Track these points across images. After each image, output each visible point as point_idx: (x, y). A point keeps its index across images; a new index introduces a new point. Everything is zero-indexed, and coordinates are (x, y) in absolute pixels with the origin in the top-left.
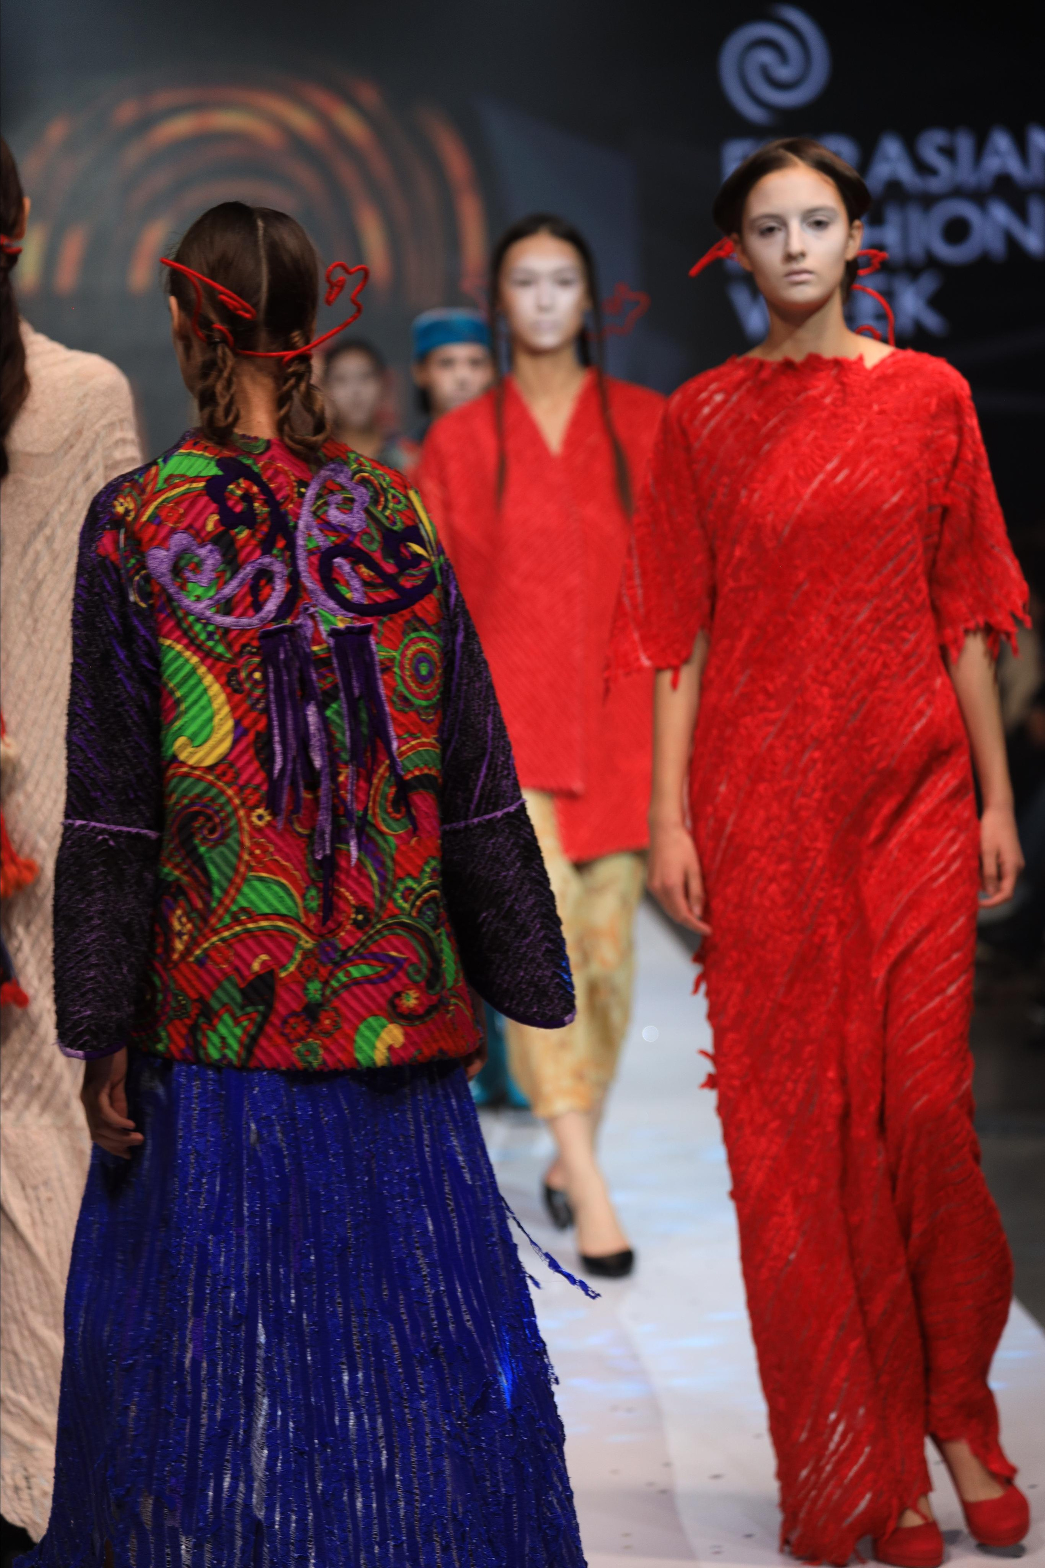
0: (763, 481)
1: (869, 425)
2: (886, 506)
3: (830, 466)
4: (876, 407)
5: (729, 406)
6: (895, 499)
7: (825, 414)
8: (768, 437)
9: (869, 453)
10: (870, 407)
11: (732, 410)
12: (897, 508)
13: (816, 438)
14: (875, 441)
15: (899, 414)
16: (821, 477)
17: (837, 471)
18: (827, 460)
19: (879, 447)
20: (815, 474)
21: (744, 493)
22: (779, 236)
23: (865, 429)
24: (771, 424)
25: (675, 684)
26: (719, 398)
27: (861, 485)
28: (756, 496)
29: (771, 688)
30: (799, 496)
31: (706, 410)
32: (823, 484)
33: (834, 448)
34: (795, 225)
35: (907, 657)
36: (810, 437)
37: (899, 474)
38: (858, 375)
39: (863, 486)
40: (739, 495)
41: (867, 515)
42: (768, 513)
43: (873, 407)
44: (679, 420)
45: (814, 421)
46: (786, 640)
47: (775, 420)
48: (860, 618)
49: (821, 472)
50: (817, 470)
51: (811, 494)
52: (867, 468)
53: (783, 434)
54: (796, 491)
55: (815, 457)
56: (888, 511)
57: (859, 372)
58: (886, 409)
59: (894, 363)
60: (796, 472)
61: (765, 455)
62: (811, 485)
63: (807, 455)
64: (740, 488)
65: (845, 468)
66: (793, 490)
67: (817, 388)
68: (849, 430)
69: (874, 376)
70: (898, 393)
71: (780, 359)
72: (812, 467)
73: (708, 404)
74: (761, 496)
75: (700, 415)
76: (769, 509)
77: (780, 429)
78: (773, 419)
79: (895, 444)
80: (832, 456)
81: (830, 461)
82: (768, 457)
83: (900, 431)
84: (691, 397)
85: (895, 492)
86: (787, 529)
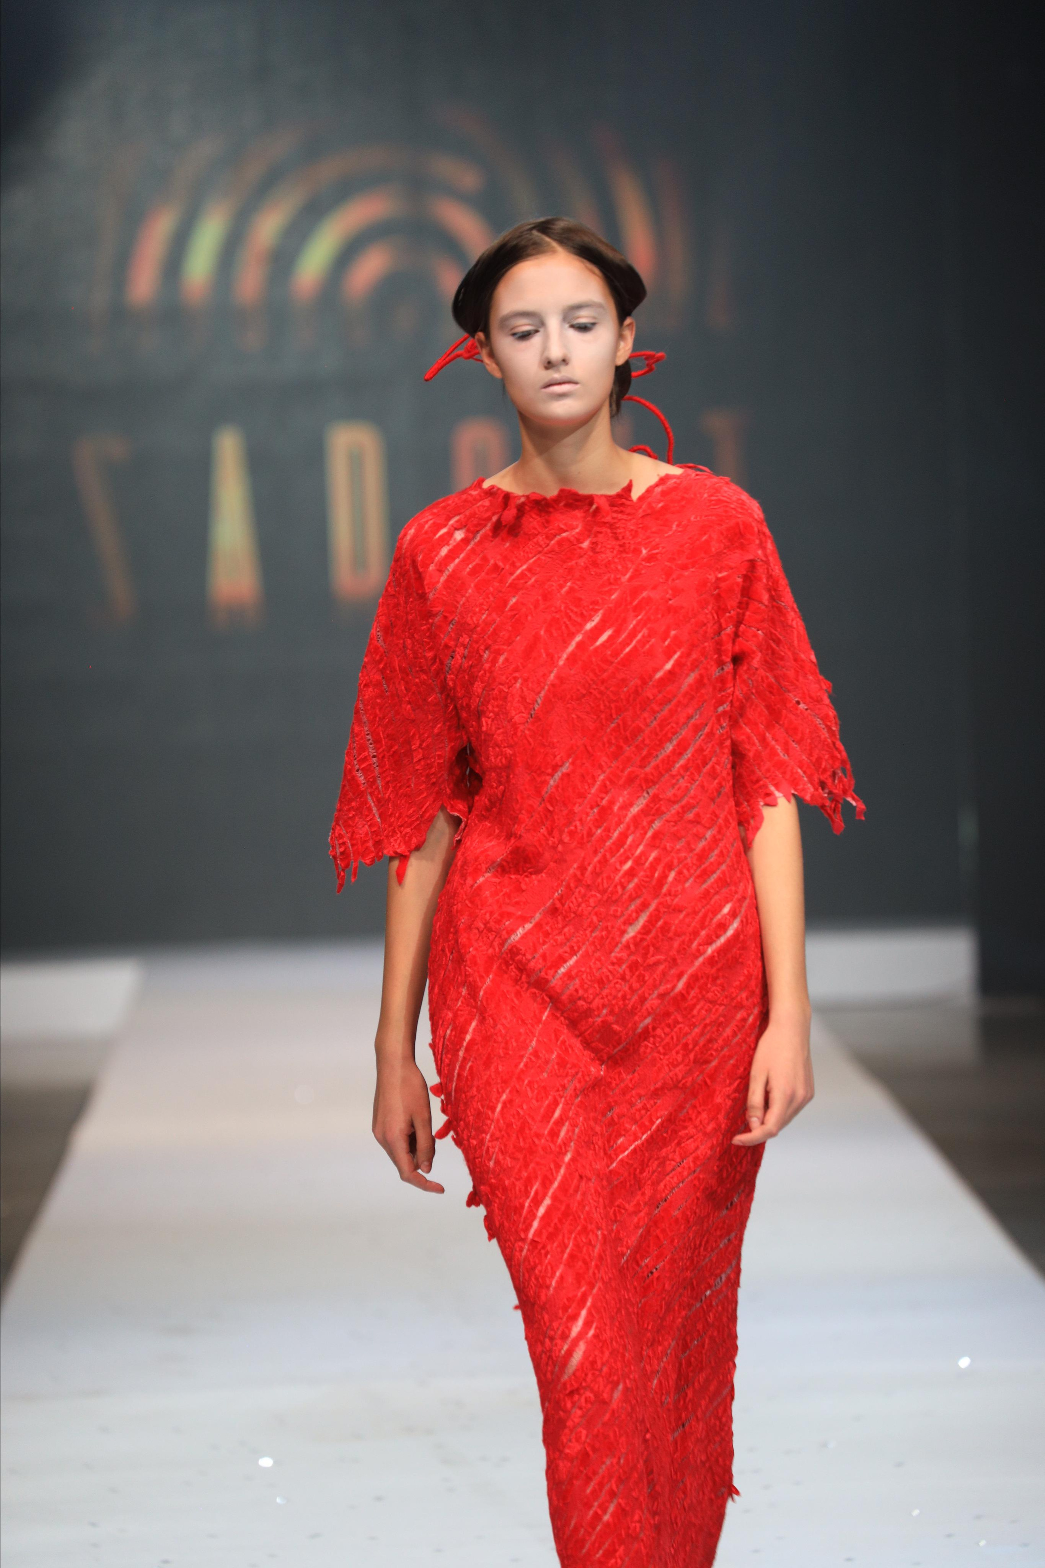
0: (509, 642)
1: (636, 575)
2: (659, 675)
3: (589, 626)
4: (644, 552)
5: (470, 546)
6: (669, 666)
7: (582, 562)
8: (515, 588)
9: (637, 609)
10: (637, 551)
11: (473, 550)
12: (671, 677)
13: (571, 590)
14: (644, 594)
15: (671, 560)
16: (578, 638)
17: (598, 631)
18: (587, 619)
19: (648, 600)
20: (572, 635)
21: (486, 655)
22: (536, 340)
23: (631, 579)
24: (519, 572)
25: (402, 875)
26: (459, 535)
27: (628, 650)
28: (501, 659)
30: (552, 659)
31: (444, 551)
32: (580, 645)
33: (595, 603)
34: (554, 323)
36: (565, 589)
37: (673, 633)
38: (622, 512)
39: (630, 651)
40: (481, 656)
41: (637, 687)
42: (516, 679)
43: (641, 552)
44: (414, 562)
45: (570, 570)
46: (543, 830)
47: (524, 567)
48: (635, 810)
49: (578, 632)
50: (573, 629)
51: (567, 659)
52: (635, 627)
53: (533, 586)
54: (548, 654)
55: (571, 614)
56: (661, 679)
57: (622, 508)
58: (657, 554)
59: (664, 493)
60: (547, 631)
61: (512, 609)
62: (566, 647)
63: (561, 611)
64: (482, 647)
65: (609, 628)
66: (544, 655)
67: (573, 529)
68: (612, 580)
69: (641, 513)
70: (670, 533)
71: (527, 493)
72: (567, 626)
73: (448, 544)
74: (506, 660)
75: (436, 556)
76: (517, 674)
77: (530, 579)
78: (521, 566)
79: (668, 596)
80: (593, 613)
81: (590, 619)
82: (515, 612)
83: (673, 580)
84: (426, 533)
85: (669, 657)
86: (539, 701)
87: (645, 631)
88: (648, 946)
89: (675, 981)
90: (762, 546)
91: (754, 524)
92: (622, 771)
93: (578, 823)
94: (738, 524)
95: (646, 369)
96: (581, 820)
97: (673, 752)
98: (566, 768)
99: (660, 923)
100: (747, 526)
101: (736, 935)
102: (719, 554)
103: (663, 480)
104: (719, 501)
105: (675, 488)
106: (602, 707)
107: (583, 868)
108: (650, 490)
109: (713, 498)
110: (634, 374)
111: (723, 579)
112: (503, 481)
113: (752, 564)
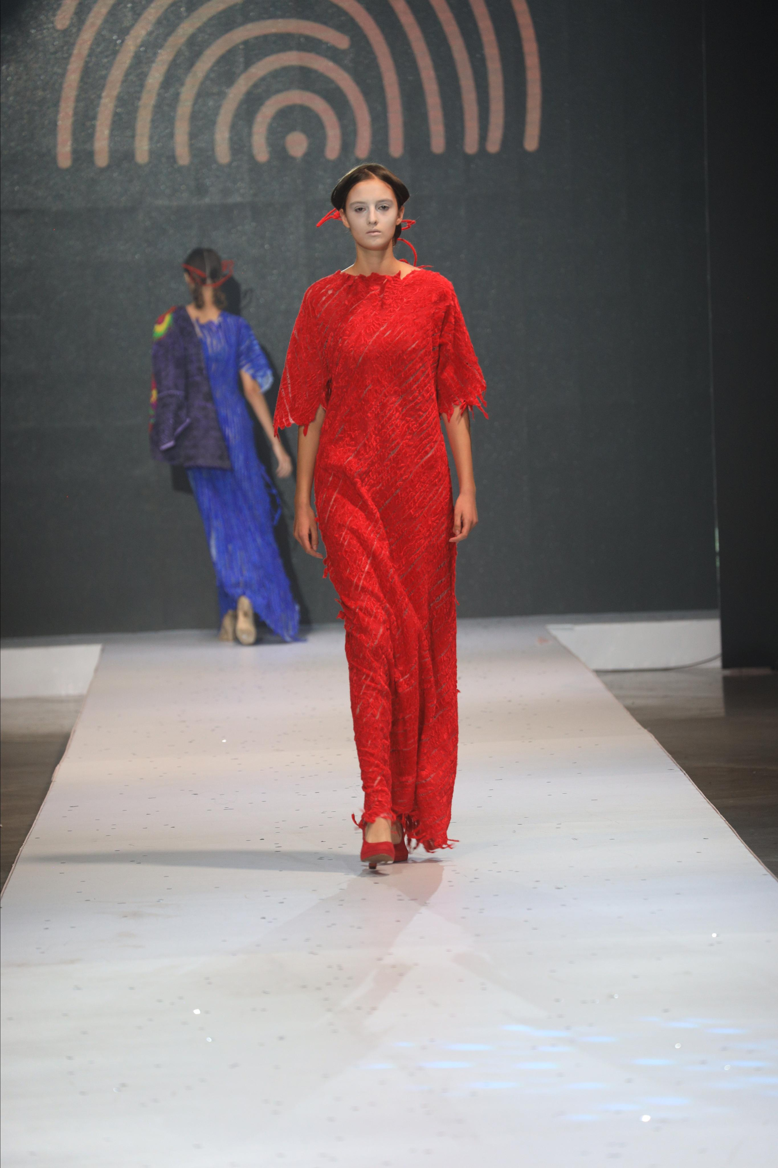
0: (349, 336)
1: (402, 309)
2: (409, 349)
3: (382, 329)
4: (405, 300)
5: (335, 296)
6: (413, 346)
7: (380, 303)
8: (352, 313)
9: (401, 322)
10: (402, 299)
11: (336, 298)
12: (415, 350)
13: (375, 314)
14: (405, 316)
15: (417, 303)
16: (377, 334)
17: (386, 330)
18: (381, 325)
19: (406, 320)
20: (375, 332)
21: (340, 340)
22: (365, 213)
23: (399, 310)
24: (354, 306)
25: (307, 433)
26: (330, 292)
27: (397, 338)
28: (346, 342)
29: (353, 435)
30: (366, 343)
31: (324, 298)
32: (378, 337)
33: (384, 320)
34: (373, 208)
35: (421, 424)
36: (372, 315)
37: (416, 333)
38: (396, 283)
39: (398, 339)
40: (338, 341)
41: (400, 354)
42: (351, 351)
43: (404, 300)
44: (311, 302)
45: (374, 306)
46: (361, 413)
47: (356, 305)
48: (397, 404)
49: (377, 331)
50: (375, 330)
51: (373, 342)
52: (400, 330)
53: (360, 313)
54: (365, 340)
55: (375, 324)
56: (410, 351)
57: (396, 282)
58: (410, 301)
59: (413, 277)
60: (365, 331)
61: (350, 322)
62: (372, 337)
63: (371, 323)
64: (339, 337)
65: (390, 330)
66: (363, 340)
67: (376, 290)
68: (392, 311)
69: (404, 284)
70: (416, 293)
71: (358, 275)
72: (373, 329)
73: (325, 296)
74: (348, 342)
75: (320, 301)
76: (352, 349)
77: (358, 310)
78: (356, 304)
79: (415, 318)
80: (384, 324)
82: (352, 323)
83: (417, 312)
84: (317, 291)
85: (414, 343)
86: (360, 360)
87: (404, 331)
88: (399, 460)
89: (409, 474)
90: (453, 300)
91: (450, 291)
92: (393, 388)
93: (374, 409)
94: (443, 291)
95: (407, 227)
96: (375, 408)
97: (413, 380)
98: (370, 387)
99: (404, 451)
100: (447, 292)
101: (432, 456)
102: (435, 303)
103: (413, 272)
104: (436, 281)
105: (418, 275)
106: (386, 362)
107: (376, 428)
108: (408, 276)
109: (434, 280)
110: (402, 228)
111: (437, 313)
112: (348, 270)
113: (449, 308)
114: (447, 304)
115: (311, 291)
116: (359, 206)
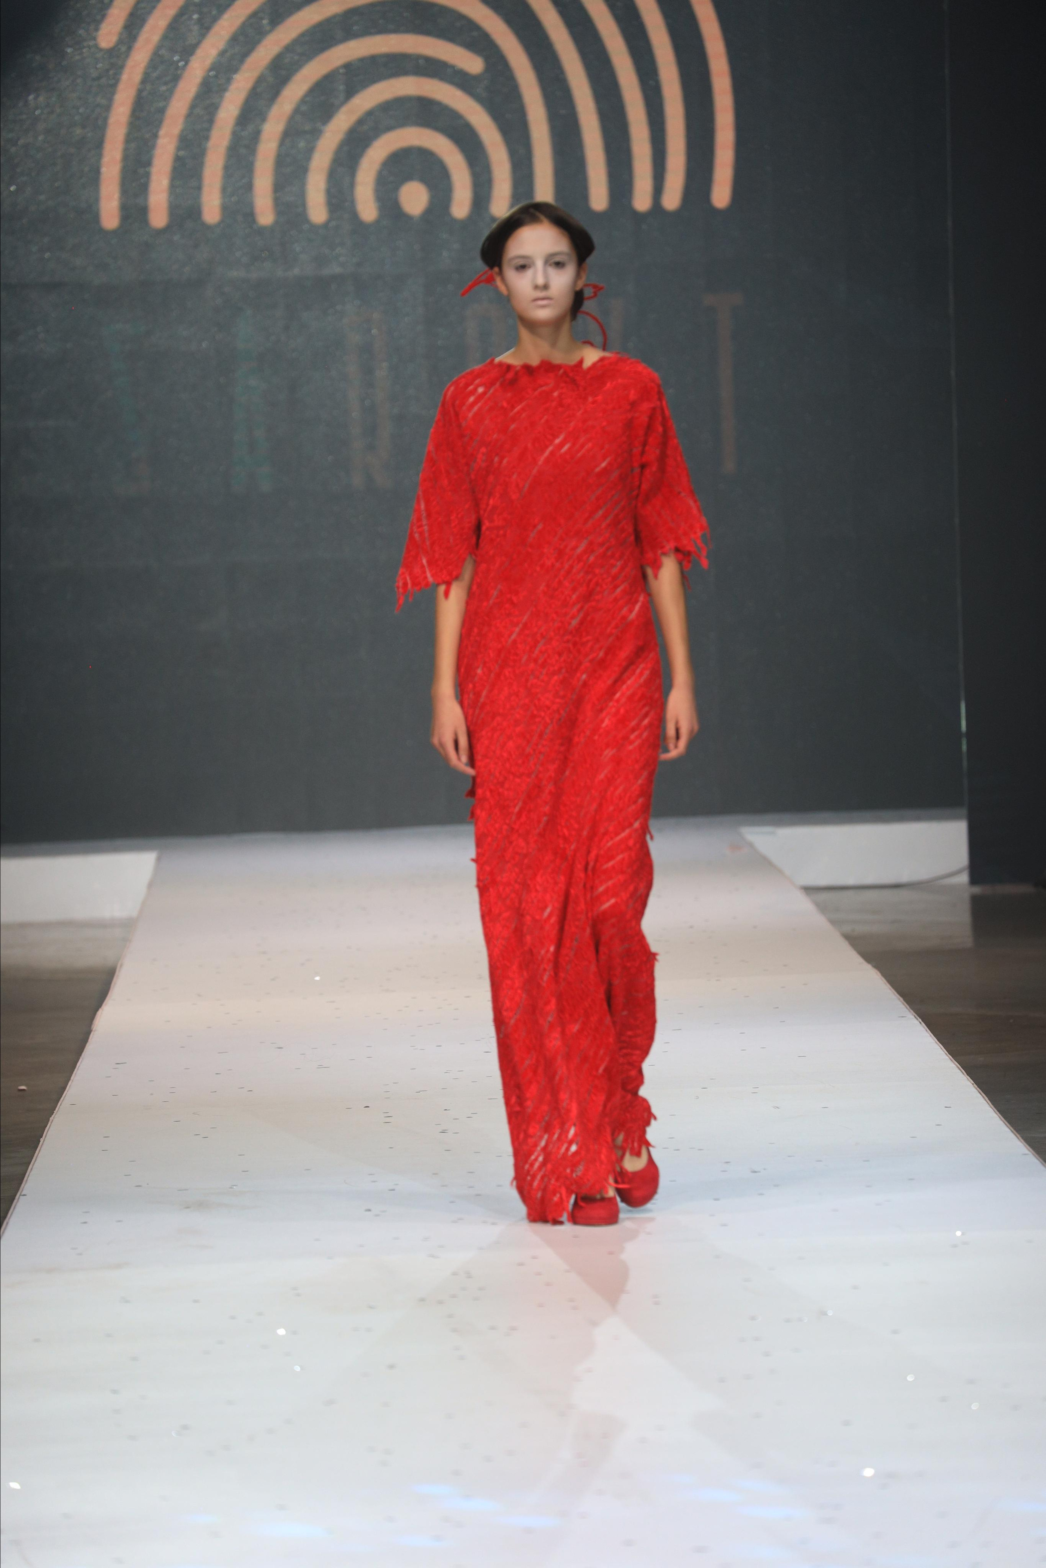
0: (510, 451)
2: (598, 470)
3: (557, 441)
5: (487, 396)
6: (604, 465)
7: (554, 404)
8: (513, 420)
9: (586, 431)
11: (489, 398)
12: (605, 471)
13: (547, 421)
14: (590, 423)
15: (606, 404)
16: (551, 448)
17: (562, 445)
18: (555, 437)
19: (593, 427)
20: (547, 447)
21: (496, 459)
22: (530, 273)
23: (583, 415)
24: (516, 410)
25: (447, 594)
26: (481, 390)
27: (579, 455)
28: (505, 461)
29: (515, 599)
30: (535, 461)
31: (472, 399)
32: (552, 453)
34: (540, 263)
36: (543, 421)
37: (607, 446)
38: (577, 375)
39: (581, 456)
40: (492, 460)
41: (584, 477)
42: (513, 473)
43: (588, 399)
44: (453, 405)
46: (526, 565)
48: (579, 550)
49: (552, 444)
50: (548, 444)
51: (544, 461)
52: (583, 443)
53: (524, 419)
54: (533, 458)
55: (546, 435)
56: (598, 473)
57: (577, 373)
58: (598, 400)
59: (602, 367)
60: (532, 445)
62: (544, 453)
63: (541, 432)
64: (494, 455)
65: (568, 443)
66: (531, 458)
67: (549, 385)
68: (571, 415)
69: (588, 376)
70: (606, 388)
71: (522, 364)
72: (544, 442)
73: (474, 395)
74: (508, 461)
75: (466, 402)
76: (514, 470)
77: (523, 414)
78: (518, 407)
79: (605, 424)
80: (559, 435)
81: (558, 437)
83: (608, 416)
84: (461, 388)
85: (604, 460)
86: (527, 486)
88: (582, 631)
90: (660, 399)
92: (573, 527)
94: (646, 385)
95: (592, 294)
97: (603, 515)
98: (540, 527)
99: (590, 617)
100: (651, 386)
102: (635, 403)
103: (602, 359)
104: (636, 372)
105: (608, 365)
107: (548, 586)
108: (594, 365)
109: (633, 370)
110: (585, 295)
111: (636, 418)
112: (506, 357)
113: (654, 409)
114: (652, 405)
115: (452, 388)
116: (522, 262)
